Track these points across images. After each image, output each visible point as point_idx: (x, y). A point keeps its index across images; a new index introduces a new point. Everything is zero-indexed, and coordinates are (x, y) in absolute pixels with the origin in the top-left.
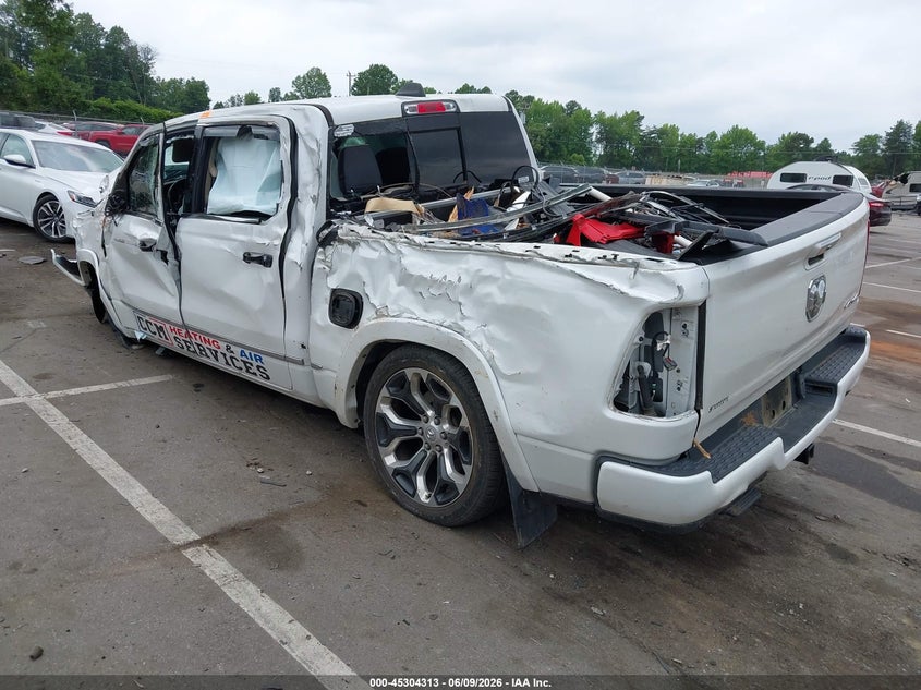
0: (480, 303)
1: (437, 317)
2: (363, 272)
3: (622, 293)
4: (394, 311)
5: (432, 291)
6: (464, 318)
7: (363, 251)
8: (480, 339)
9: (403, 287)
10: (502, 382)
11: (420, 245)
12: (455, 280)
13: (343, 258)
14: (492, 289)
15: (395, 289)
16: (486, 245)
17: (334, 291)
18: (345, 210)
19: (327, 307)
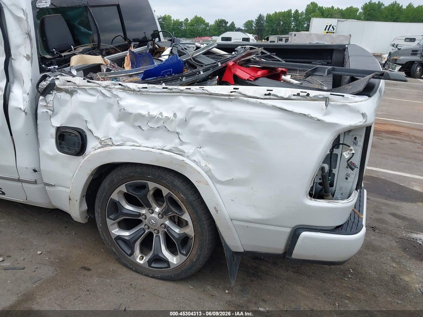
0: (194, 132)
1: (158, 143)
2: (83, 113)
3: (319, 120)
4: (118, 141)
5: (150, 124)
6: (182, 143)
7: (81, 97)
8: (197, 158)
9: (122, 123)
10: (219, 186)
11: (134, 91)
12: (170, 115)
13: (63, 103)
14: (203, 121)
15: (115, 124)
16: (195, 88)
17: (58, 129)
18: (52, 65)
19: (53, 141)
